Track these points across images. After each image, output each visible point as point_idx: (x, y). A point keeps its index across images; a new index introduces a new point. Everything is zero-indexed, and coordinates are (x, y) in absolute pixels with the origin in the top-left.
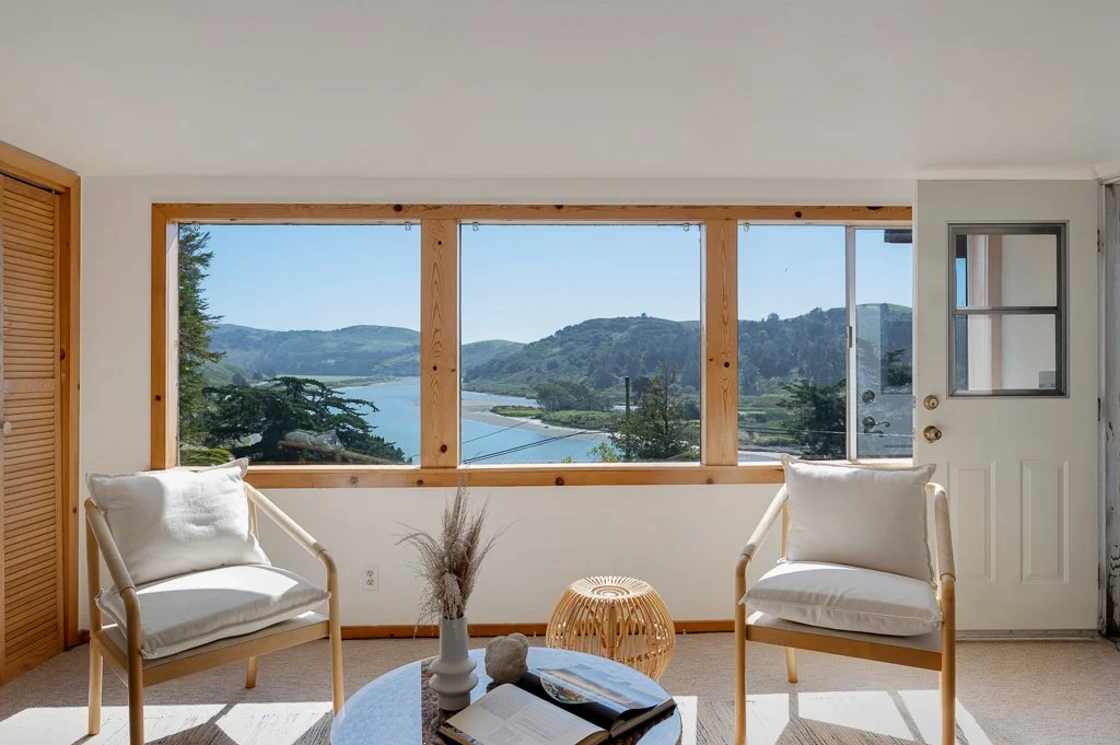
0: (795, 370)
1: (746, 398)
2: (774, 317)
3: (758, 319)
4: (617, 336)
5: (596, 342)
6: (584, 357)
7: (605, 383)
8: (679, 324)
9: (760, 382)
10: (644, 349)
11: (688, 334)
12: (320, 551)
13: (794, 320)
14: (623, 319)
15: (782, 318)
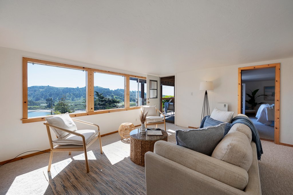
0: (82, 97)
1: (72, 101)
2: (78, 87)
3: (75, 88)
4: (41, 90)
5: (35, 91)
6: (31, 94)
7: (38, 99)
8: (57, 88)
9: (75, 99)
10: (48, 92)
11: (59, 90)
12: (94, 124)
13: (82, 88)
14: (43, 86)
15: (79, 88)
